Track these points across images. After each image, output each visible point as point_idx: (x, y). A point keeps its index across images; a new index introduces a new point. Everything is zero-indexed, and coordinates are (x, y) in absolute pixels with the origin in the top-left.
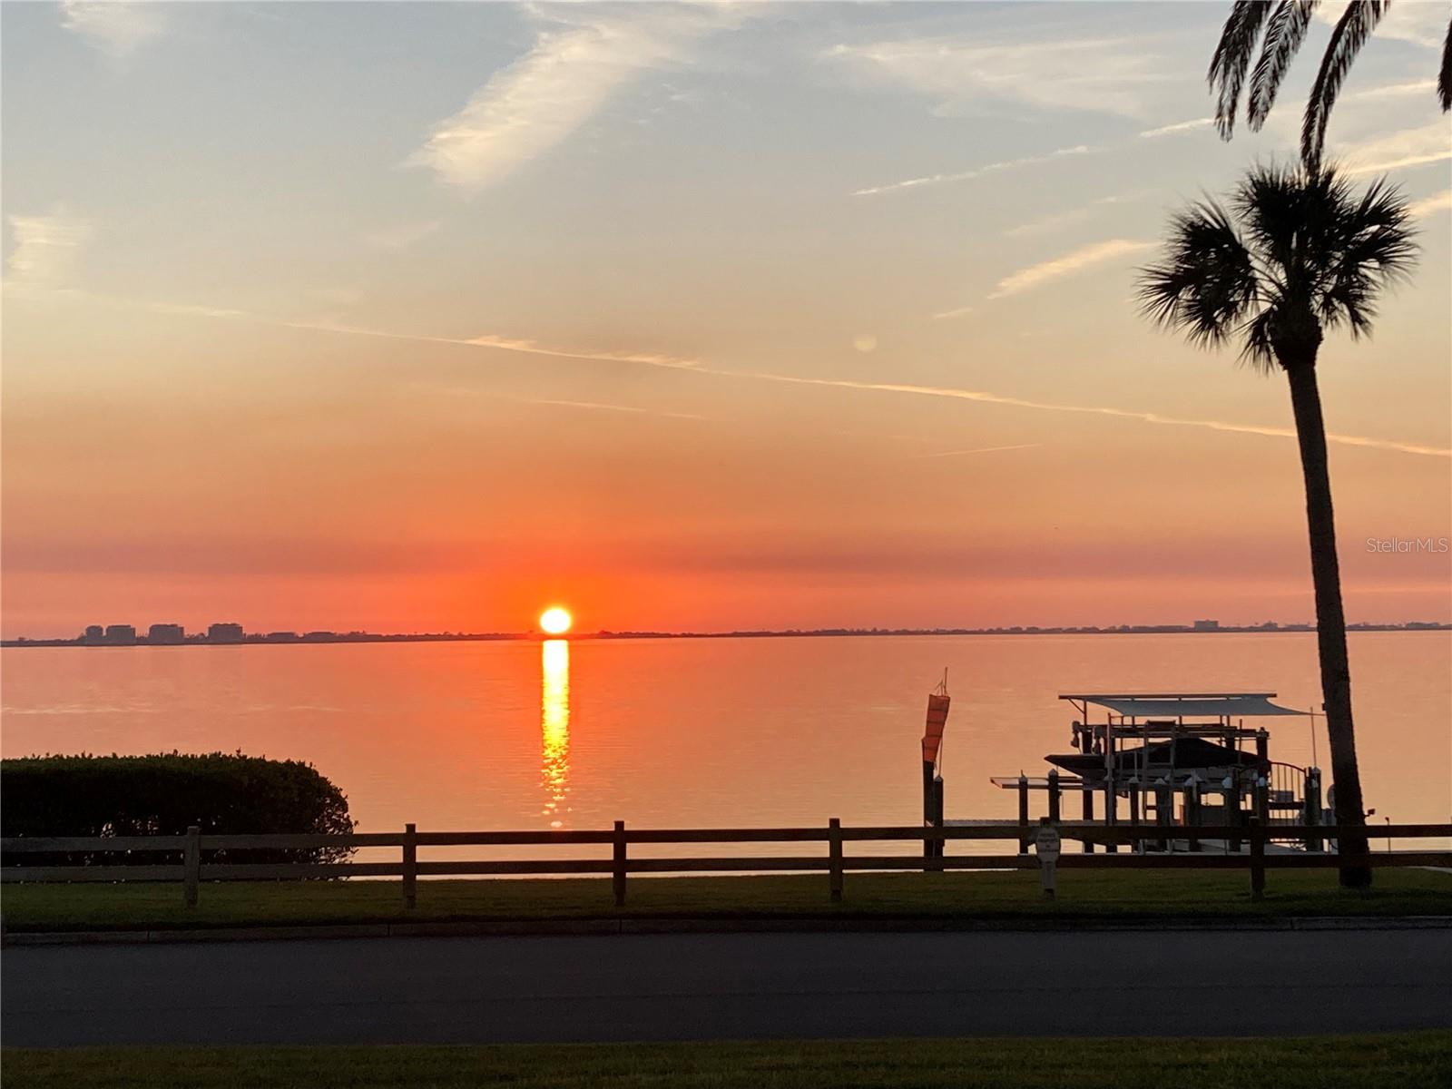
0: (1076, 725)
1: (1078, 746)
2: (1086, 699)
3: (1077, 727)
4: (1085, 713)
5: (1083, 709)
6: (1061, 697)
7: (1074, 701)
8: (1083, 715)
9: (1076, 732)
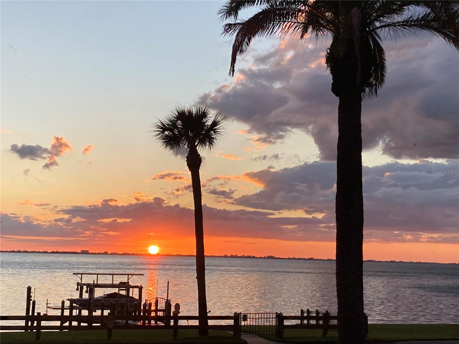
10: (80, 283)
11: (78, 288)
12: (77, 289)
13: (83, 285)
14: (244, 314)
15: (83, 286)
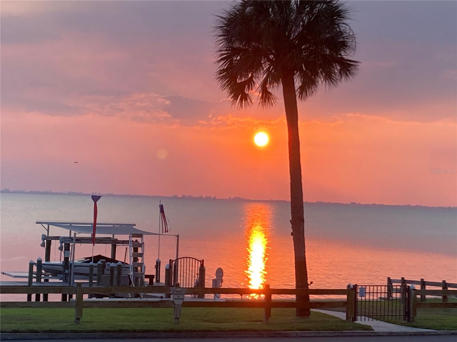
0: (44, 236)
1: (44, 246)
2: (49, 224)
3: (44, 238)
4: (48, 230)
5: (47, 229)
6: (37, 223)
7: (43, 224)
8: (47, 231)
9: (43, 239)
10: (47, 236)
11: (44, 243)
12: (43, 245)
13: (50, 239)
14: (361, 287)
15: (51, 241)
